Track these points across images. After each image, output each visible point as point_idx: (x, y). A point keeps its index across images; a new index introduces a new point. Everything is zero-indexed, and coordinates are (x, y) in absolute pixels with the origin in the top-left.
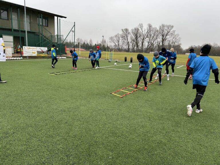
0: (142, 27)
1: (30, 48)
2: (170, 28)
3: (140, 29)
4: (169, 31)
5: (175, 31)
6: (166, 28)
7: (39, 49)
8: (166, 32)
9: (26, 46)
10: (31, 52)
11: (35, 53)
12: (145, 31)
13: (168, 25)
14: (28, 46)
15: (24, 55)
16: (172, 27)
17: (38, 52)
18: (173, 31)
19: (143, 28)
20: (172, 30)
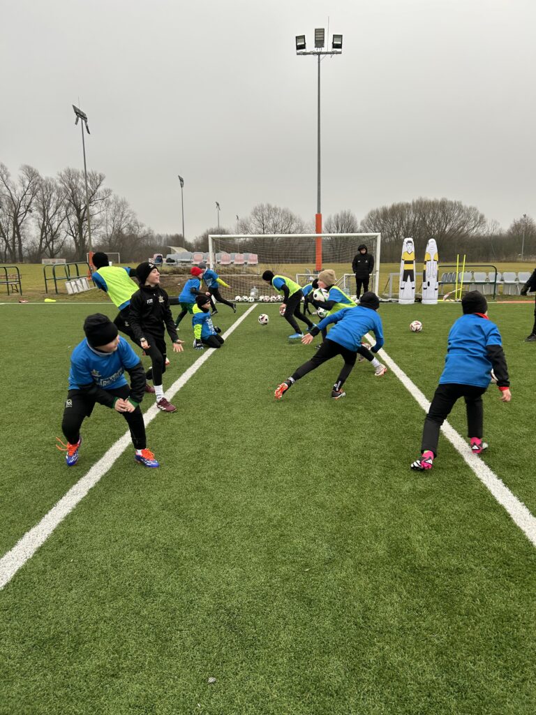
0: (7, 176)
16: (101, 178)
18: (105, 191)
19: (10, 179)
20: (100, 189)
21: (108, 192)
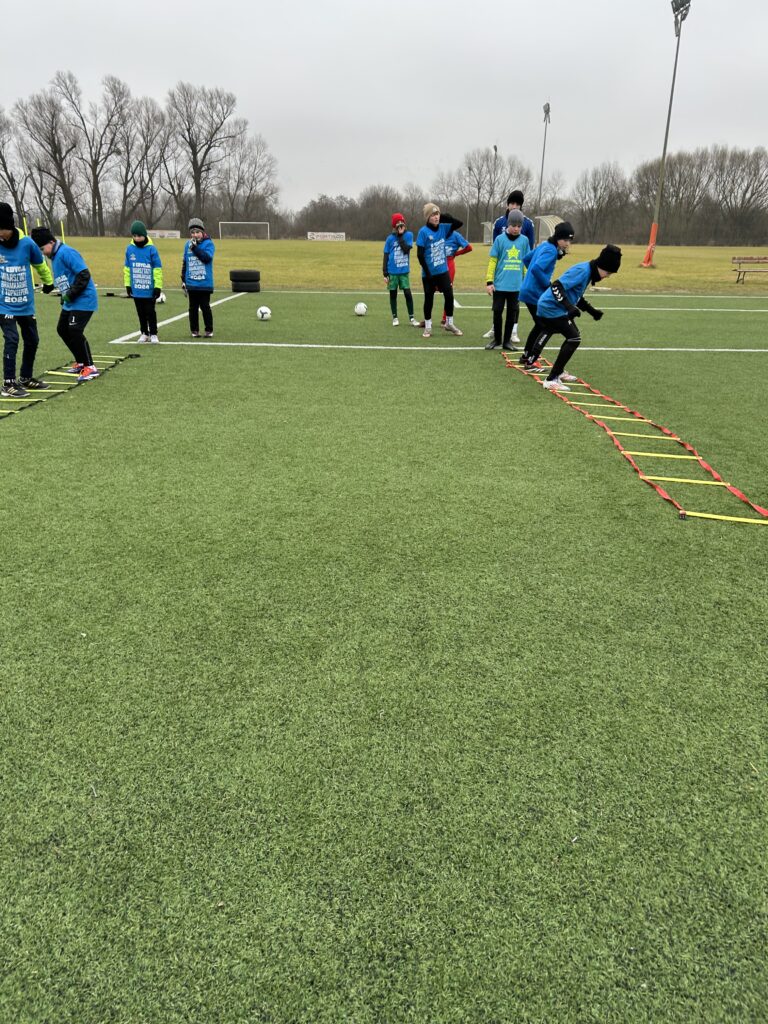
0: (78, 95)
2: (219, 107)
3: (64, 103)
4: (217, 120)
5: (246, 123)
6: (201, 106)
8: (206, 126)
12: (94, 115)
13: (207, 90)
16: (230, 101)
18: (236, 123)
19: (81, 96)
20: (230, 119)
21: (242, 125)
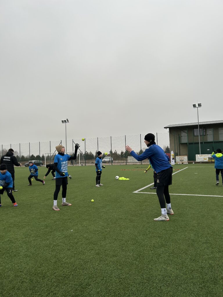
1: (202, 156)
7: (210, 156)
9: (199, 154)
10: (203, 159)
11: (206, 159)
14: (201, 154)
15: (197, 161)
17: (209, 158)
